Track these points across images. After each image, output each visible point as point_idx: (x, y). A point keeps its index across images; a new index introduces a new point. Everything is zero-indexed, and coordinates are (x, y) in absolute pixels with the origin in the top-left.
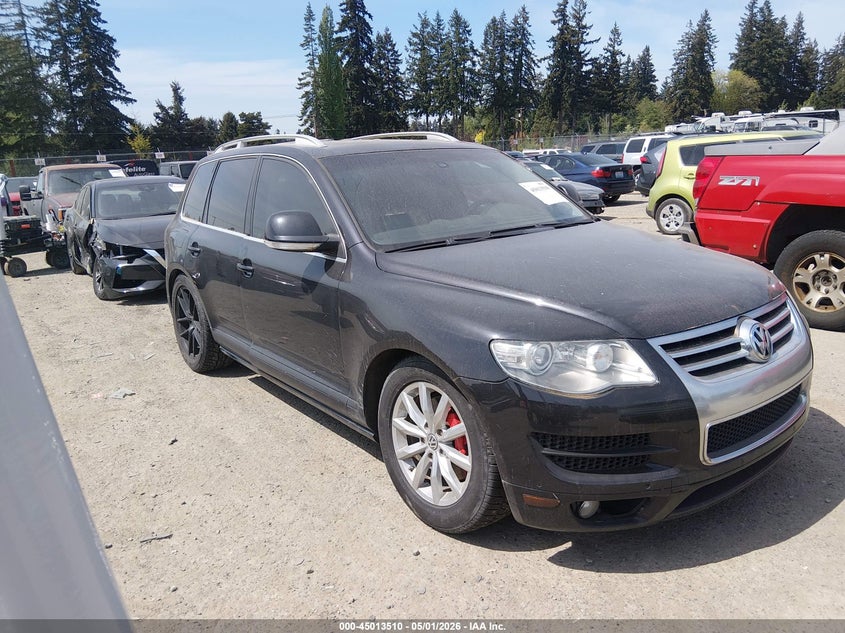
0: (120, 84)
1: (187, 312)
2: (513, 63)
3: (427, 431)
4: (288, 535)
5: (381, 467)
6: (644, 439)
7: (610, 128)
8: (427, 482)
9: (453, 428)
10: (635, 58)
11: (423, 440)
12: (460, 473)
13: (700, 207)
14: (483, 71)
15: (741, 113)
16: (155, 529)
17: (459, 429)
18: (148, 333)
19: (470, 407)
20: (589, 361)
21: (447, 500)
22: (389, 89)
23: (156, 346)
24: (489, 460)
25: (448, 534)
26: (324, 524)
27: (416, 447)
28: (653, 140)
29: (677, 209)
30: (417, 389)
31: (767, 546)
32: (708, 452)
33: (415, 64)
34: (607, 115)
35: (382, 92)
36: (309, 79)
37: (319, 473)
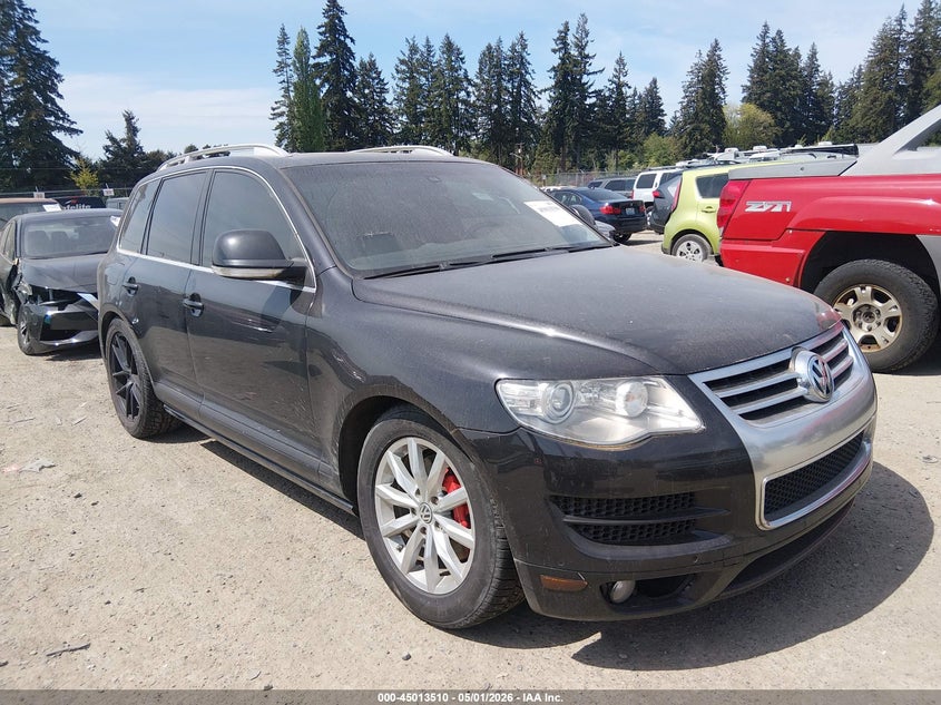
0: (63, 113)
1: (124, 364)
2: (511, 94)
3: (419, 499)
4: (241, 640)
5: (361, 547)
6: (688, 500)
7: (617, 165)
8: (419, 565)
9: (452, 494)
10: (641, 90)
11: (414, 511)
12: (461, 551)
13: (726, 238)
14: (479, 103)
15: (756, 148)
16: (67, 638)
17: (459, 495)
18: (80, 393)
19: (473, 466)
20: (620, 404)
21: (445, 587)
22: (375, 121)
23: (88, 408)
24: (498, 534)
25: (447, 630)
26: (288, 624)
27: (406, 520)
28: (664, 175)
29: (695, 246)
30: (406, 447)
31: (835, 627)
32: (765, 513)
33: (403, 94)
34: (614, 152)
35: (367, 124)
36: (284, 109)
37: (284, 559)
